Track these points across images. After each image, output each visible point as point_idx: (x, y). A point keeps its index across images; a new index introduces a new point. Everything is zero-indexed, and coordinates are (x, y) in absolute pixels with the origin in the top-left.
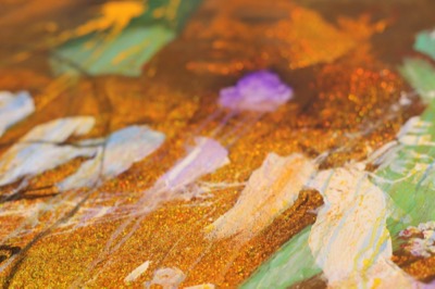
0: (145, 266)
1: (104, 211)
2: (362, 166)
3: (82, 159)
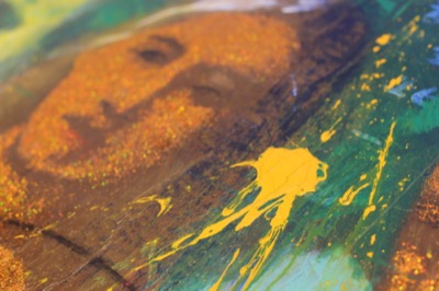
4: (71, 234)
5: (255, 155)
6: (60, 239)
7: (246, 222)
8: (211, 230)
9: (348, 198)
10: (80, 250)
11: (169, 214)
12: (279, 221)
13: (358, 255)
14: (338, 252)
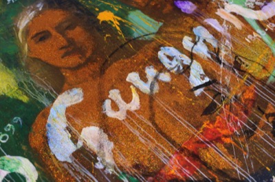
0: (247, 40)
1: (227, 41)
2: (226, 3)
3: (204, 41)
4: (111, 52)
5: (99, 20)
6: (113, 54)
7: (118, 23)
8: (118, 28)
9: (117, 10)
10: (117, 50)
11: (111, 35)
12: (119, 19)
13: (130, 10)
14: (129, 12)
